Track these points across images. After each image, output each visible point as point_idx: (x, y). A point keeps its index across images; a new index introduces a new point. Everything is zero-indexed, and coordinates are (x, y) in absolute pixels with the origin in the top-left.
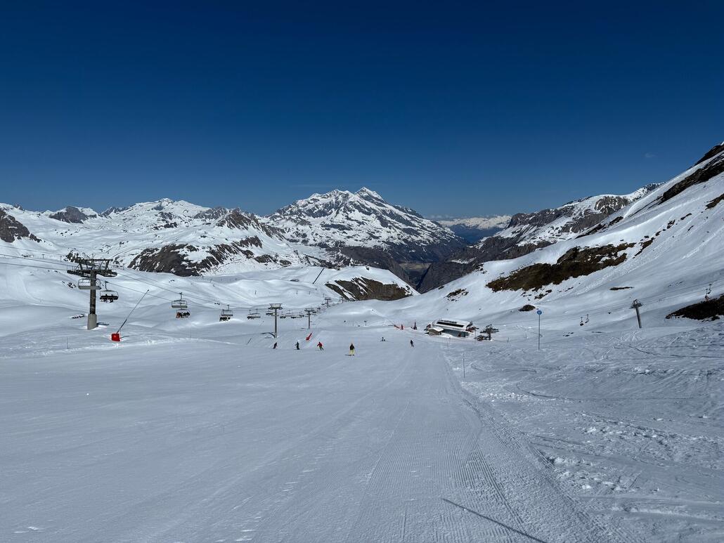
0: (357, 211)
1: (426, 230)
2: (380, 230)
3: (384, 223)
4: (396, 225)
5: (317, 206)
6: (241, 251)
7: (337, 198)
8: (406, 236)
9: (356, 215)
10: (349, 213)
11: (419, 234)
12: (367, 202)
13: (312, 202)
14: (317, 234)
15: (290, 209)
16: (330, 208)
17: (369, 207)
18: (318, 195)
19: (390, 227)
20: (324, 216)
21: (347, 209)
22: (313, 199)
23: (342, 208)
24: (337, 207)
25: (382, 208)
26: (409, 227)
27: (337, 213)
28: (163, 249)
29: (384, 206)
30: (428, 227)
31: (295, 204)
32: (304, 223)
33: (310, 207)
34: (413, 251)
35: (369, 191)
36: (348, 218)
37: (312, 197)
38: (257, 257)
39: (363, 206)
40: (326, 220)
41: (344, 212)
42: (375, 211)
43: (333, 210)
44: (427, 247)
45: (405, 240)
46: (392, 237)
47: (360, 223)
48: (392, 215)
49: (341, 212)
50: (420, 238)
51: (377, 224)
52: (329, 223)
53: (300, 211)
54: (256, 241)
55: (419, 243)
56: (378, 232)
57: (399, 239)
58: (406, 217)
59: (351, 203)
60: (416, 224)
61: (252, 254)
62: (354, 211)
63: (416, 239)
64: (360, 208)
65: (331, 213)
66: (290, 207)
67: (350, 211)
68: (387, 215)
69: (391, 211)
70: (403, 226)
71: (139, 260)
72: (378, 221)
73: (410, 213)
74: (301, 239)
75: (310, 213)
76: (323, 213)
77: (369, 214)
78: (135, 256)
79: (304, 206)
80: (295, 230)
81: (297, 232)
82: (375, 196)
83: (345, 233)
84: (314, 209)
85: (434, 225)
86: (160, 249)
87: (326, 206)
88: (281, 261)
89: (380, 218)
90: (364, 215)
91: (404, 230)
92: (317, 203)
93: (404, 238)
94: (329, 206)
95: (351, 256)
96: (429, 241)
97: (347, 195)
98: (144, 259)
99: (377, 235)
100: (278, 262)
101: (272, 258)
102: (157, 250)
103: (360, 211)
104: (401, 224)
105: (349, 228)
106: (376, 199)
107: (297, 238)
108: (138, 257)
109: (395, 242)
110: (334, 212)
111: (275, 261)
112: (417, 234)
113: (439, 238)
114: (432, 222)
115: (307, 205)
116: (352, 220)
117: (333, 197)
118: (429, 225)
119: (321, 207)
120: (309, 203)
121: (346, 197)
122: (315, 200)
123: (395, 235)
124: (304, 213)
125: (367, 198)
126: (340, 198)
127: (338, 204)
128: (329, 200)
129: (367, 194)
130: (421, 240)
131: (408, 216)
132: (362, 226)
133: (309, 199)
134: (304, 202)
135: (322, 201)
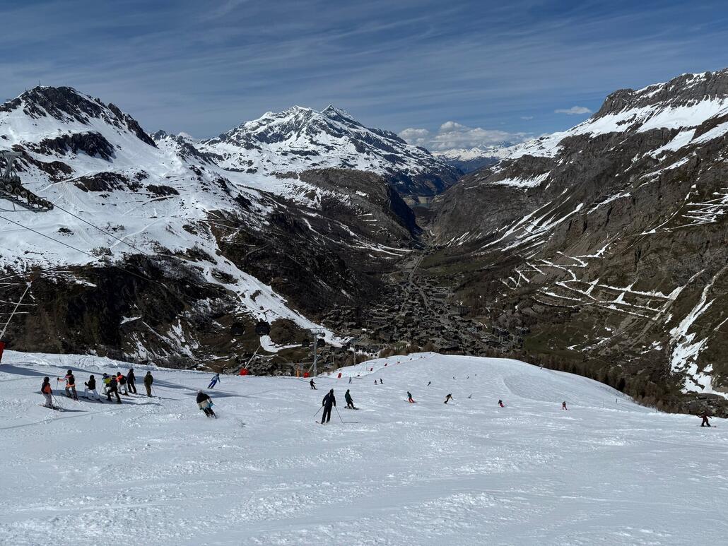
0: (324, 132)
1: (411, 157)
2: (356, 157)
3: (361, 149)
4: (375, 150)
5: (271, 128)
7: (297, 117)
8: (389, 165)
9: (324, 138)
10: (313, 135)
11: (404, 161)
12: (337, 122)
13: (265, 123)
14: (268, 161)
15: (236, 134)
16: (289, 130)
17: (339, 128)
18: (271, 113)
19: (368, 154)
20: (281, 140)
21: (311, 131)
22: (266, 120)
23: (304, 129)
24: (296, 127)
25: (355, 130)
26: (390, 153)
27: (298, 136)
29: (358, 129)
30: (414, 154)
31: (242, 126)
32: (249, 147)
33: (261, 129)
34: (401, 182)
35: (338, 111)
36: (312, 142)
37: (264, 117)
38: (83, 179)
39: (331, 126)
40: (285, 145)
41: (307, 134)
42: (347, 133)
43: (293, 132)
44: (417, 177)
45: (388, 169)
46: (371, 165)
47: (329, 148)
48: (368, 139)
49: (303, 135)
50: (405, 167)
51: (352, 148)
52: (289, 149)
53: (249, 135)
54: (97, 146)
55: (407, 173)
56: (353, 159)
57: (381, 167)
58: (385, 142)
59: (315, 122)
60: (399, 150)
61: (67, 170)
62: (320, 132)
63: (402, 168)
64: (329, 129)
65: (289, 137)
66: (236, 130)
67: (315, 133)
68: (363, 139)
69: (367, 134)
70: (384, 152)
72: (353, 145)
73: (390, 137)
74: (246, 167)
75: (262, 137)
76: (280, 138)
77: (340, 136)
79: (254, 129)
80: (239, 156)
81: (240, 159)
82: (346, 117)
83: (307, 158)
84: (267, 132)
85: (421, 151)
87: (284, 128)
88: (151, 188)
89: (354, 141)
90: (334, 138)
91: (386, 157)
92: (270, 124)
93: (386, 166)
94: (287, 128)
96: (418, 170)
97: (311, 112)
99: (352, 162)
100: (143, 190)
101: (124, 180)
103: (328, 132)
104: (380, 150)
105: (315, 153)
106: (348, 120)
107: (239, 167)
109: (376, 171)
110: (295, 135)
111: (134, 187)
112: (401, 162)
113: (428, 166)
114: (418, 148)
115: (258, 127)
116: (319, 145)
117: (292, 116)
118: (414, 152)
119: (277, 130)
120: (261, 124)
121: (309, 114)
122: (268, 120)
123: (376, 163)
124: (254, 136)
125: (334, 118)
126: (301, 116)
127: (299, 125)
128: (286, 120)
129: (335, 114)
130: (407, 169)
131: (387, 140)
132: (331, 151)
133: (260, 119)
134: (254, 124)
135: (278, 121)
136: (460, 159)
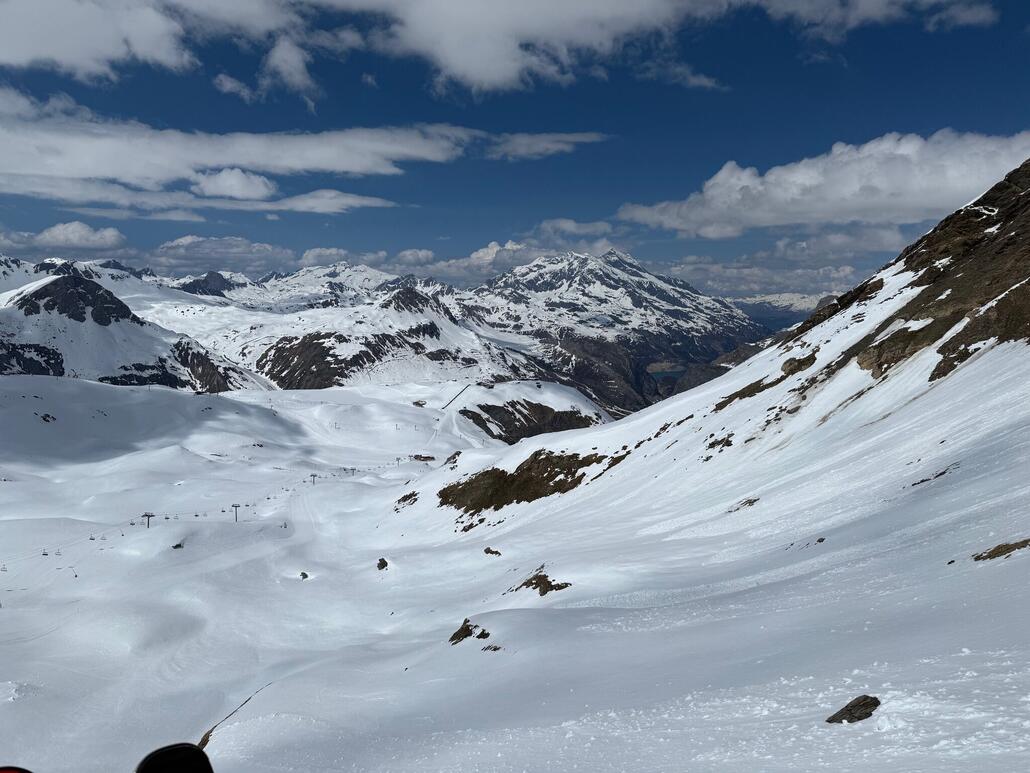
0: (598, 283)
1: (702, 311)
2: (631, 312)
3: (638, 302)
4: (656, 304)
5: (541, 275)
6: (409, 343)
7: (571, 264)
8: (669, 321)
9: (598, 289)
10: (586, 285)
11: (691, 318)
12: (615, 270)
13: (535, 269)
14: (535, 317)
15: (504, 279)
16: (560, 279)
17: (617, 277)
18: (543, 259)
19: (646, 308)
20: (551, 289)
21: (584, 281)
22: (537, 266)
23: (577, 279)
24: (568, 275)
25: (637, 279)
26: (676, 307)
27: (570, 286)
28: (305, 337)
29: (641, 276)
30: (707, 308)
31: (511, 271)
32: (519, 299)
33: (532, 276)
34: (678, 344)
35: (621, 254)
36: (584, 294)
37: (535, 263)
38: (430, 353)
39: (608, 276)
40: (554, 296)
41: (580, 284)
42: (625, 284)
43: (564, 281)
44: (701, 338)
45: (667, 328)
46: (647, 323)
47: (602, 301)
48: (652, 290)
49: (575, 285)
50: (691, 324)
51: (627, 302)
52: (558, 300)
53: (517, 282)
54: (432, 330)
55: (689, 332)
56: (627, 314)
57: (658, 325)
58: (673, 293)
59: (590, 271)
60: (688, 303)
61: (423, 347)
62: (594, 283)
63: (685, 325)
64: (604, 279)
65: (560, 286)
66: (504, 276)
67: (589, 283)
68: (645, 289)
69: (651, 283)
70: (667, 306)
71: (273, 352)
72: (629, 299)
73: (680, 286)
74: (513, 323)
75: (532, 285)
76: (549, 286)
77: (616, 288)
78: (269, 346)
79: (523, 275)
80: (506, 310)
81: (508, 313)
82: (629, 261)
83: (575, 315)
84: (537, 279)
85: (717, 305)
86: (301, 338)
87: (555, 275)
88: (463, 359)
89: (631, 294)
90: (609, 289)
91: (668, 312)
92: (541, 271)
93: (665, 323)
94: (559, 276)
95: (574, 352)
96: (705, 329)
97: (586, 260)
98: (279, 350)
99: (625, 318)
100: (459, 361)
101: (450, 354)
102: (297, 338)
103: (603, 283)
104: (663, 303)
105: (582, 309)
106: (631, 265)
107: (506, 322)
108: (272, 348)
109: (651, 330)
110: (566, 285)
111: (455, 358)
112: (687, 317)
113: (722, 325)
114: (714, 300)
115: (527, 273)
116: (591, 297)
117: (566, 263)
118: (709, 305)
119: (547, 277)
120: (531, 270)
121: (584, 262)
122: (539, 267)
123: (652, 320)
124: (523, 284)
125: (615, 264)
126: (576, 263)
127: (572, 273)
128: (559, 267)
129: (616, 258)
130: (692, 328)
131: (676, 291)
132: (603, 305)
133: (532, 265)
134: (524, 269)
135: (550, 268)
136: (793, 309)
